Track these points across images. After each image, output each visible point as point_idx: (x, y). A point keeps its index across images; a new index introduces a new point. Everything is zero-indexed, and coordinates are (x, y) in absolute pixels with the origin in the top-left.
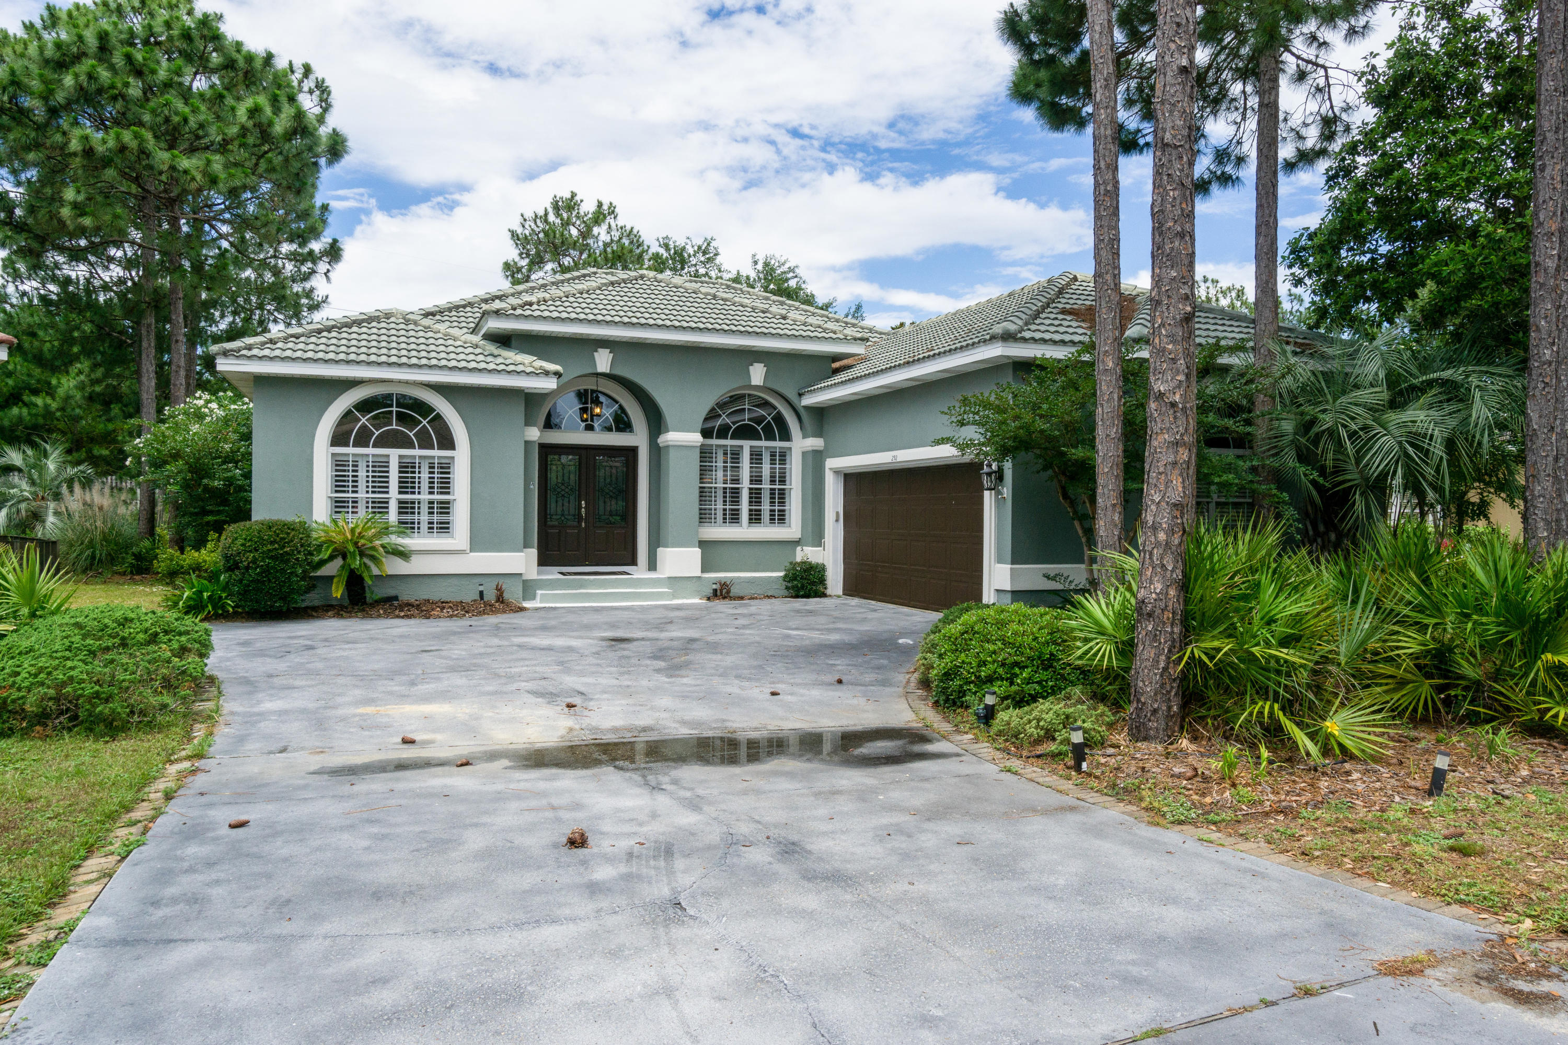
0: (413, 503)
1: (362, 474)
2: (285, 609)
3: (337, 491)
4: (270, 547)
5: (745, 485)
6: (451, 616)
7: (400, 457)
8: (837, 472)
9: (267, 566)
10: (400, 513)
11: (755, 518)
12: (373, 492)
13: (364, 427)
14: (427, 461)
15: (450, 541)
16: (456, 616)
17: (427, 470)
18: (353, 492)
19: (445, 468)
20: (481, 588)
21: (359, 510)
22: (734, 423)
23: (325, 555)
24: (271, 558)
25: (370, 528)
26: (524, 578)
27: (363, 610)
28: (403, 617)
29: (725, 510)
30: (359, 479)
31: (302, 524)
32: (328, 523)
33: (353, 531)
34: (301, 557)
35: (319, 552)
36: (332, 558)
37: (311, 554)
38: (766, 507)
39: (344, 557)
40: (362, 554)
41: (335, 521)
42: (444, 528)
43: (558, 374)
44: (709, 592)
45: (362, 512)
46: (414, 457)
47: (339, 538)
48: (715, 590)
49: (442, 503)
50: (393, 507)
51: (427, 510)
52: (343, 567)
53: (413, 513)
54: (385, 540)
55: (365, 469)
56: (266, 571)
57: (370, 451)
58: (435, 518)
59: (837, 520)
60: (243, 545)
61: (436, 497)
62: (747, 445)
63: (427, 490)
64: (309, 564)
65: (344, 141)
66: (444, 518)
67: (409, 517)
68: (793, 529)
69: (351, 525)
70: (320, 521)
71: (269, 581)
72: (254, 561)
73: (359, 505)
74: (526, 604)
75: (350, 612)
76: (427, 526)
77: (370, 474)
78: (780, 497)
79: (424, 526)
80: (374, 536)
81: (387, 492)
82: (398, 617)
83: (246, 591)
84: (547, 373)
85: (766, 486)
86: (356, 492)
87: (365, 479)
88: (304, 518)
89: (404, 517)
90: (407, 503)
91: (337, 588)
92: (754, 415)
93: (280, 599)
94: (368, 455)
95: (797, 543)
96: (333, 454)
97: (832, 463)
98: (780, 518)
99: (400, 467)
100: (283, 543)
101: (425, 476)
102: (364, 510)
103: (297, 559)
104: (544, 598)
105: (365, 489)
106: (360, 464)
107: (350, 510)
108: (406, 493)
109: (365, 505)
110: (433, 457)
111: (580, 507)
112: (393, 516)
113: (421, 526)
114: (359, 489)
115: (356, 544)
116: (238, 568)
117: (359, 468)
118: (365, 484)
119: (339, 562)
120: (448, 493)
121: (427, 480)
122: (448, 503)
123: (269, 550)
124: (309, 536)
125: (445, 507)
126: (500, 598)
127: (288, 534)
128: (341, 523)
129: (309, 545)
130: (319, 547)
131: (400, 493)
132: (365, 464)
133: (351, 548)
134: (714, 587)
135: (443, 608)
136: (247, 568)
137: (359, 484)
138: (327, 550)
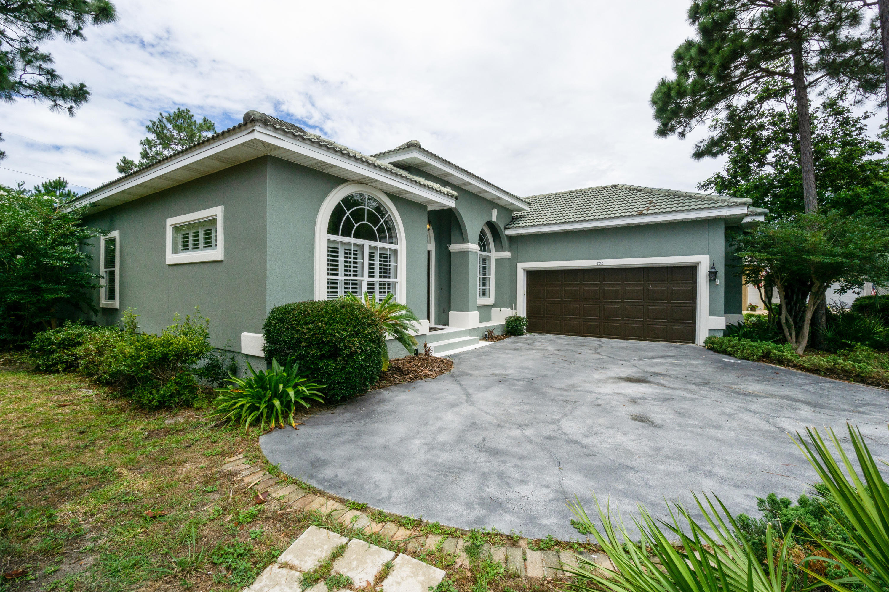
0: (374, 284)
7: (369, 247)
8: (525, 270)
44: (484, 335)
46: (375, 248)
48: (486, 335)
57: (352, 240)
63: (378, 274)
90: (371, 284)
96: (329, 241)
97: (521, 265)
99: (369, 256)
108: (371, 276)
131: (368, 276)
134: (486, 333)
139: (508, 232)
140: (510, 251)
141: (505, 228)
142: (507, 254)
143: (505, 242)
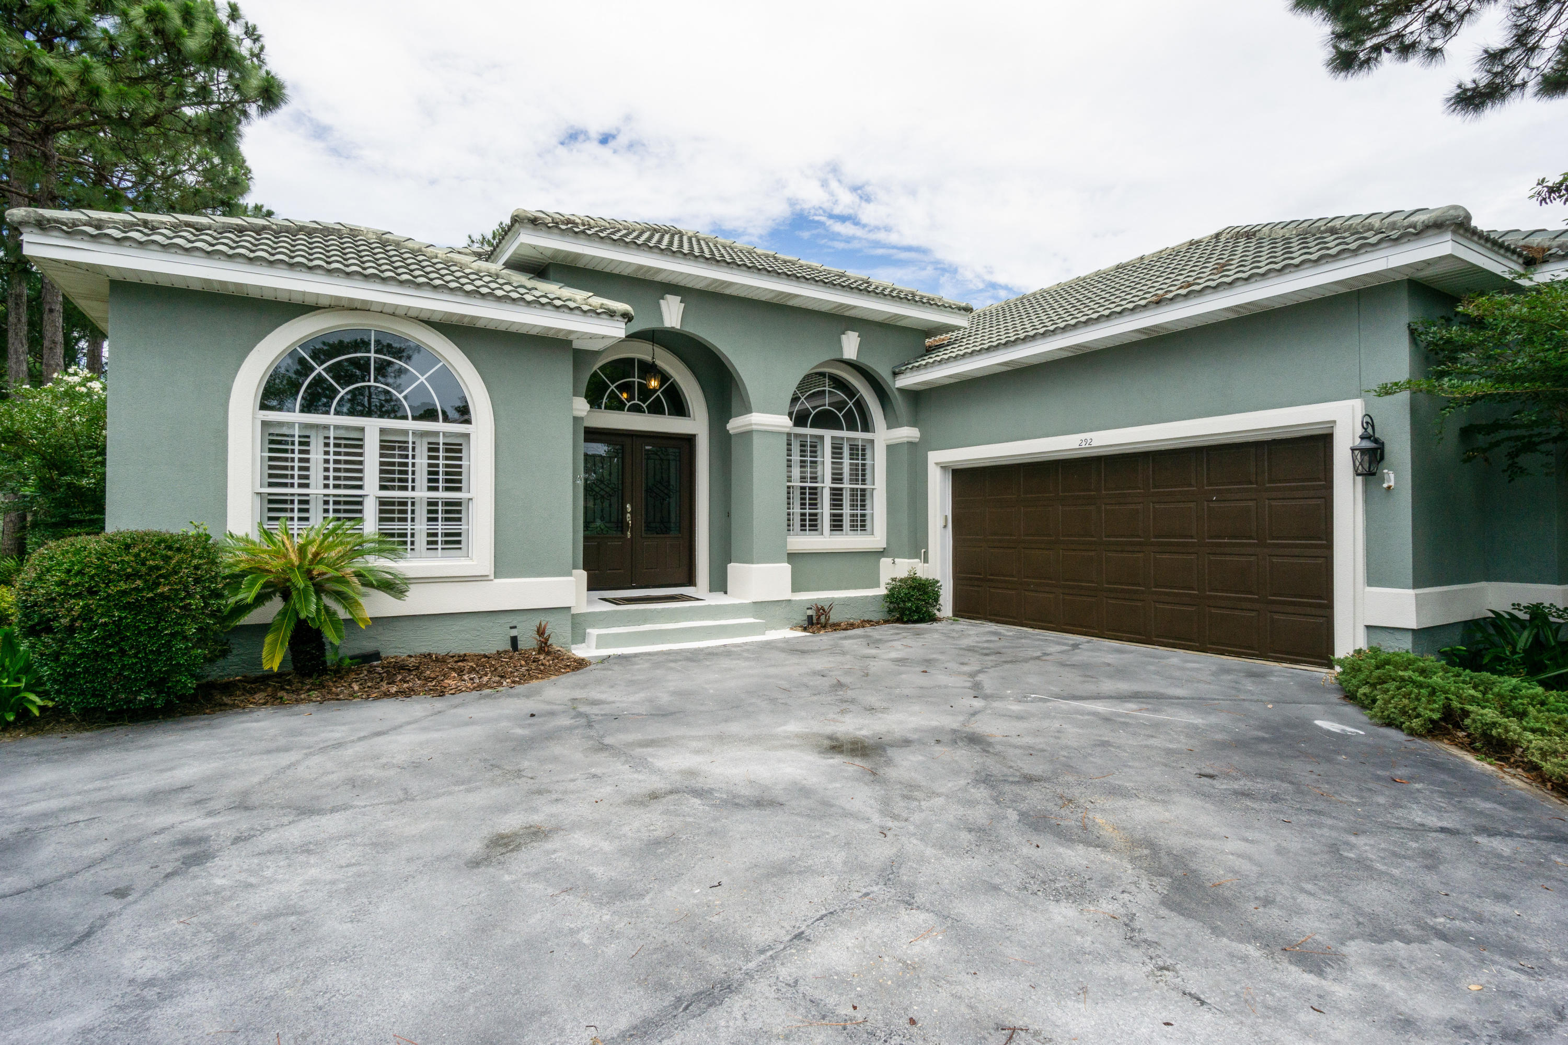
0: (405, 504)
1: (316, 455)
2: (159, 704)
3: (271, 485)
4: (123, 586)
5: (826, 484)
6: (480, 687)
7: (382, 431)
8: (944, 467)
9: (118, 623)
10: (381, 520)
11: (837, 524)
12: (336, 487)
13: (319, 380)
14: (425, 440)
15: (463, 562)
16: (486, 686)
17: (426, 453)
18: (300, 485)
19: (455, 450)
20: (514, 633)
21: (311, 514)
22: (814, 408)
23: (247, 594)
24: (127, 607)
25: (331, 547)
26: (573, 611)
27: (322, 686)
28: (395, 695)
29: (803, 515)
30: (312, 465)
31: (203, 540)
32: (255, 536)
33: (302, 550)
34: (196, 602)
35: (236, 590)
36: (260, 599)
37: (218, 595)
38: (846, 511)
39: (286, 595)
40: (319, 589)
41: (268, 535)
42: (454, 540)
43: (627, 317)
44: (801, 618)
45: (316, 518)
46: (405, 432)
47: (276, 564)
48: (810, 618)
49: (447, 504)
50: (370, 511)
51: (425, 515)
52: (283, 613)
53: (405, 520)
54: (359, 564)
55: (322, 449)
56: (116, 632)
57: (331, 419)
58: (440, 527)
59: (945, 527)
60: (61, 583)
61: (442, 495)
62: (828, 435)
63: (425, 484)
64: (213, 615)
65: (281, 87)
66: (452, 527)
67: (396, 526)
68: (876, 538)
69: (299, 541)
70: (239, 532)
71: (123, 652)
72: (87, 614)
73: (312, 506)
74: (579, 651)
75: (297, 691)
76: (425, 539)
77: (332, 457)
78: (861, 498)
79: (421, 540)
80: (342, 557)
81: (360, 487)
82: (387, 695)
83: (67, 676)
84: (611, 314)
85: (846, 485)
86: (307, 486)
87: (322, 466)
88: (208, 527)
89: (388, 526)
90: (393, 504)
91: (272, 653)
92: (835, 399)
93: (150, 684)
94: (326, 427)
95: (882, 553)
96: (265, 424)
97: (936, 457)
98: (861, 524)
99: (382, 447)
100: (153, 577)
101: (422, 462)
102: (321, 514)
103: (186, 608)
104: (602, 641)
105: (322, 482)
106: (313, 441)
107: (296, 515)
108: (393, 488)
109: (321, 507)
110: (436, 434)
111: (624, 511)
112: (370, 524)
113: (416, 539)
114: (312, 481)
115: (309, 574)
116: (49, 630)
117: (312, 448)
118: (322, 474)
119: (276, 605)
120: (459, 489)
121: (425, 469)
122: (459, 504)
123: (124, 593)
124: (213, 562)
125: (454, 511)
126: (544, 647)
127: (167, 559)
128: (279, 536)
129: (213, 579)
130: (235, 580)
131: (382, 488)
132: (321, 441)
133: (300, 582)
134: (810, 612)
135: (460, 672)
136: (71, 629)
137: (312, 473)
138: (252, 584)
139: (908, 380)
140: (913, 423)
141: (895, 374)
142: (908, 433)
143: (900, 403)
